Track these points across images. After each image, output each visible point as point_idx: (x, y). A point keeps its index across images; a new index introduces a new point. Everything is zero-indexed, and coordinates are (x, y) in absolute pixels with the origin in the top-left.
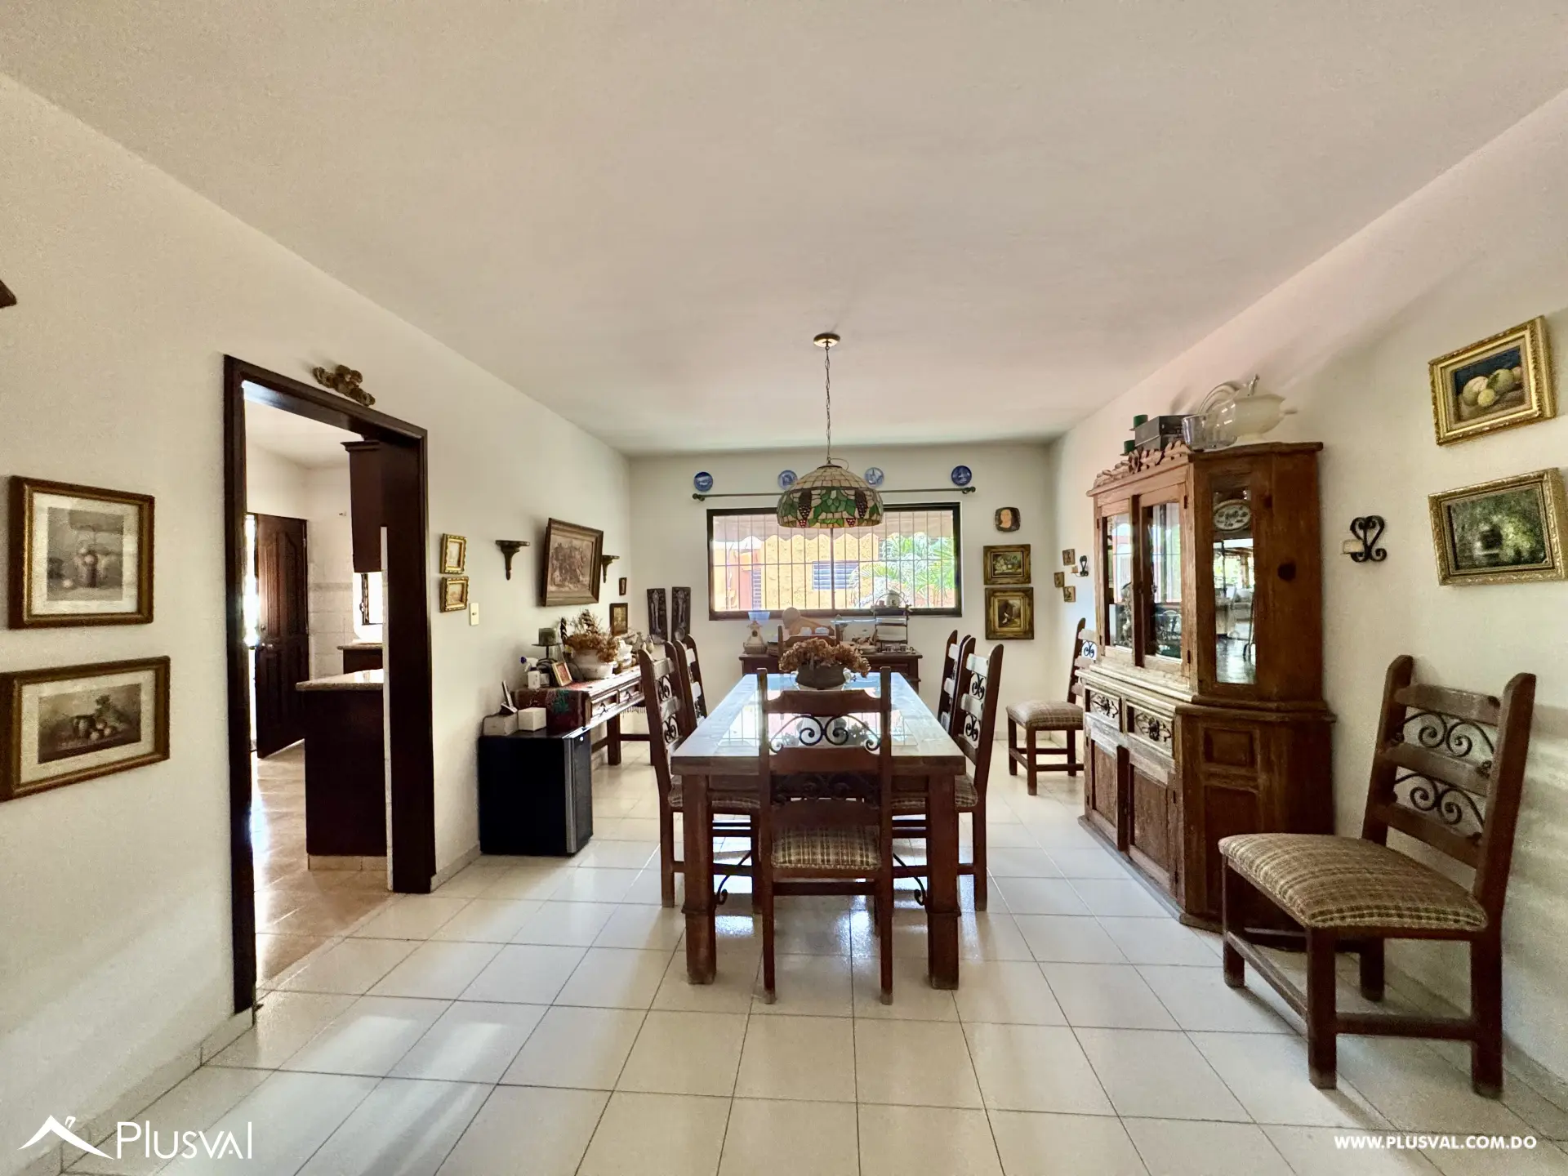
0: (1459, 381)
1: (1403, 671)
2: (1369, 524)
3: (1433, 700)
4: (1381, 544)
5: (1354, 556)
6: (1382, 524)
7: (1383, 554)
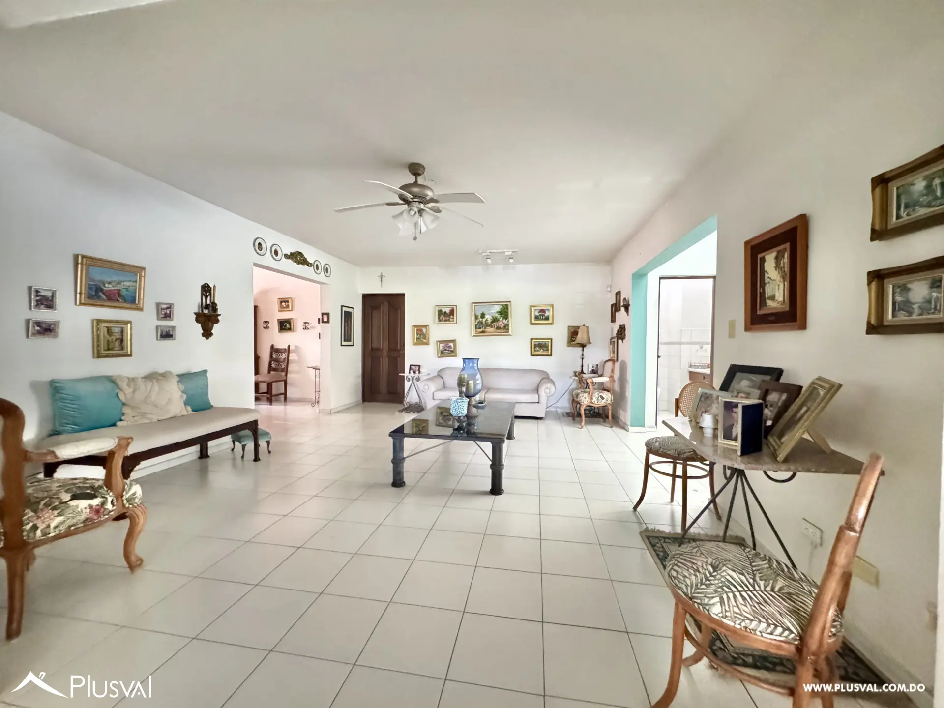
0: (281, 302)
1: (272, 346)
2: (266, 322)
3: (278, 351)
4: (269, 326)
5: (264, 328)
6: (269, 322)
7: (269, 327)
